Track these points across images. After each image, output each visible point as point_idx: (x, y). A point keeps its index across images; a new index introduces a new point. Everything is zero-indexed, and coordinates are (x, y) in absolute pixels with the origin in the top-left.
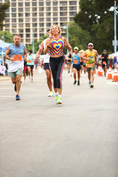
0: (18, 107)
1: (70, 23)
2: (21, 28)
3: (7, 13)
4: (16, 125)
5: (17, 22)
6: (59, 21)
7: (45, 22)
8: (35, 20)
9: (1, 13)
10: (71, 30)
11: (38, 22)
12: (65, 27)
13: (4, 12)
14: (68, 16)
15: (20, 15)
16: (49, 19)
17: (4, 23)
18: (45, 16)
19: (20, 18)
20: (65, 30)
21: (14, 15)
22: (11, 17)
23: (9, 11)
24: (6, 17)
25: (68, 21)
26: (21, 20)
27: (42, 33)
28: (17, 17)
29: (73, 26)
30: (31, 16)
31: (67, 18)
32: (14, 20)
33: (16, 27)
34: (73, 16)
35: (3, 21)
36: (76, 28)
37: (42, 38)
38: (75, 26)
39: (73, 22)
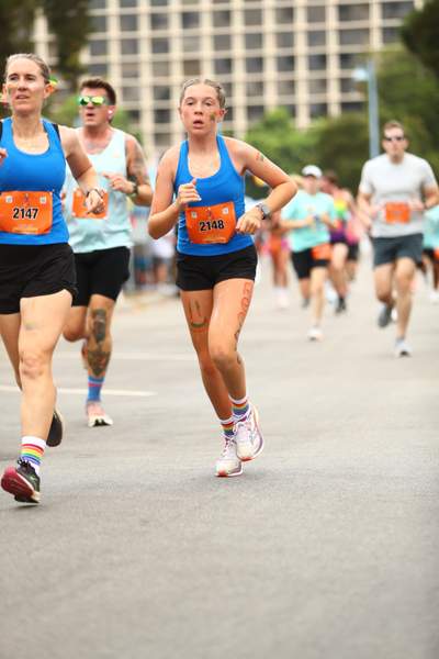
0: (154, 441)
1: (384, 54)
2: (162, 81)
3: (97, 12)
4: (144, 522)
5: (145, 53)
6: (333, 47)
7: (270, 50)
8: (222, 42)
9: (72, 13)
10: (387, 87)
11: (238, 51)
12: (359, 74)
13: (82, 11)
14: (376, 20)
15: (158, 21)
16: (286, 39)
17: (85, 57)
18: (270, 25)
19: (160, 33)
20: (362, 87)
21: (129, 22)
22: (114, 32)
23: (103, 5)
24: (93, 30)
25: (376, 43)
26: (160, 46)
27: (255, 101)
28: (145, 31)
29: (397, 69)
30: (206, 28)
31: (367, 31)
32: (130, 46)
33: (136, 75)
34: (395, 23)
35: (77, 49)
36: (413, 75)
37: (257, 122)
38: (406, 67)
39: (398, 47)
